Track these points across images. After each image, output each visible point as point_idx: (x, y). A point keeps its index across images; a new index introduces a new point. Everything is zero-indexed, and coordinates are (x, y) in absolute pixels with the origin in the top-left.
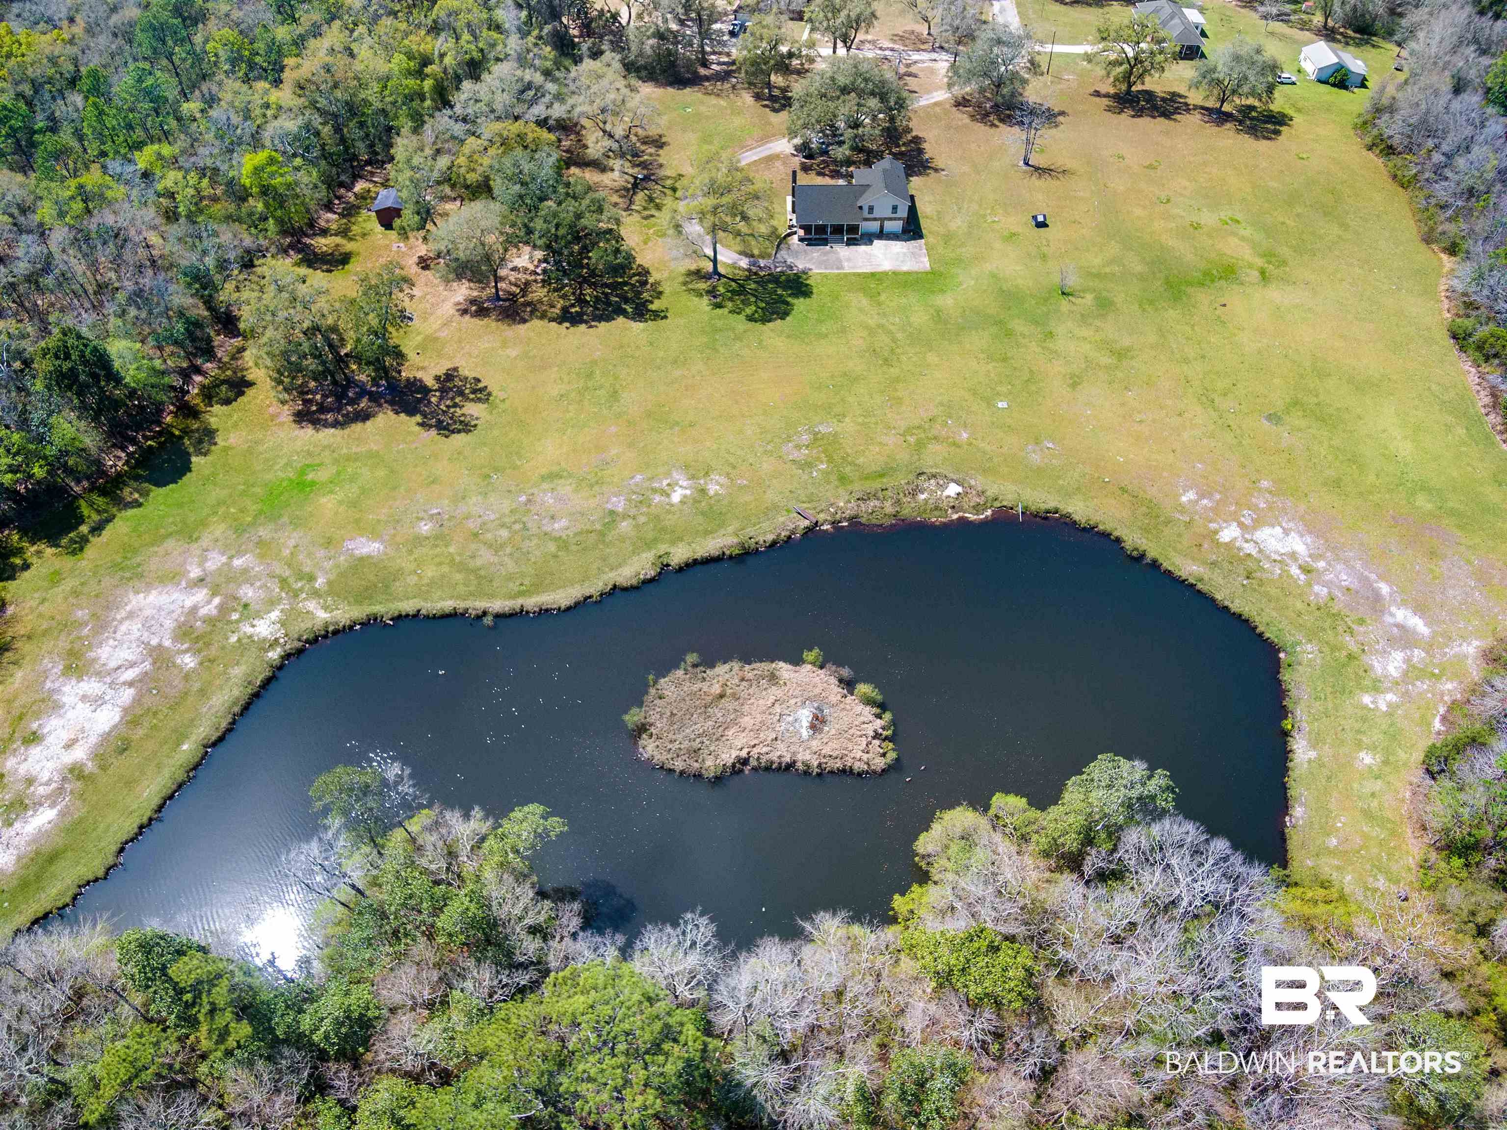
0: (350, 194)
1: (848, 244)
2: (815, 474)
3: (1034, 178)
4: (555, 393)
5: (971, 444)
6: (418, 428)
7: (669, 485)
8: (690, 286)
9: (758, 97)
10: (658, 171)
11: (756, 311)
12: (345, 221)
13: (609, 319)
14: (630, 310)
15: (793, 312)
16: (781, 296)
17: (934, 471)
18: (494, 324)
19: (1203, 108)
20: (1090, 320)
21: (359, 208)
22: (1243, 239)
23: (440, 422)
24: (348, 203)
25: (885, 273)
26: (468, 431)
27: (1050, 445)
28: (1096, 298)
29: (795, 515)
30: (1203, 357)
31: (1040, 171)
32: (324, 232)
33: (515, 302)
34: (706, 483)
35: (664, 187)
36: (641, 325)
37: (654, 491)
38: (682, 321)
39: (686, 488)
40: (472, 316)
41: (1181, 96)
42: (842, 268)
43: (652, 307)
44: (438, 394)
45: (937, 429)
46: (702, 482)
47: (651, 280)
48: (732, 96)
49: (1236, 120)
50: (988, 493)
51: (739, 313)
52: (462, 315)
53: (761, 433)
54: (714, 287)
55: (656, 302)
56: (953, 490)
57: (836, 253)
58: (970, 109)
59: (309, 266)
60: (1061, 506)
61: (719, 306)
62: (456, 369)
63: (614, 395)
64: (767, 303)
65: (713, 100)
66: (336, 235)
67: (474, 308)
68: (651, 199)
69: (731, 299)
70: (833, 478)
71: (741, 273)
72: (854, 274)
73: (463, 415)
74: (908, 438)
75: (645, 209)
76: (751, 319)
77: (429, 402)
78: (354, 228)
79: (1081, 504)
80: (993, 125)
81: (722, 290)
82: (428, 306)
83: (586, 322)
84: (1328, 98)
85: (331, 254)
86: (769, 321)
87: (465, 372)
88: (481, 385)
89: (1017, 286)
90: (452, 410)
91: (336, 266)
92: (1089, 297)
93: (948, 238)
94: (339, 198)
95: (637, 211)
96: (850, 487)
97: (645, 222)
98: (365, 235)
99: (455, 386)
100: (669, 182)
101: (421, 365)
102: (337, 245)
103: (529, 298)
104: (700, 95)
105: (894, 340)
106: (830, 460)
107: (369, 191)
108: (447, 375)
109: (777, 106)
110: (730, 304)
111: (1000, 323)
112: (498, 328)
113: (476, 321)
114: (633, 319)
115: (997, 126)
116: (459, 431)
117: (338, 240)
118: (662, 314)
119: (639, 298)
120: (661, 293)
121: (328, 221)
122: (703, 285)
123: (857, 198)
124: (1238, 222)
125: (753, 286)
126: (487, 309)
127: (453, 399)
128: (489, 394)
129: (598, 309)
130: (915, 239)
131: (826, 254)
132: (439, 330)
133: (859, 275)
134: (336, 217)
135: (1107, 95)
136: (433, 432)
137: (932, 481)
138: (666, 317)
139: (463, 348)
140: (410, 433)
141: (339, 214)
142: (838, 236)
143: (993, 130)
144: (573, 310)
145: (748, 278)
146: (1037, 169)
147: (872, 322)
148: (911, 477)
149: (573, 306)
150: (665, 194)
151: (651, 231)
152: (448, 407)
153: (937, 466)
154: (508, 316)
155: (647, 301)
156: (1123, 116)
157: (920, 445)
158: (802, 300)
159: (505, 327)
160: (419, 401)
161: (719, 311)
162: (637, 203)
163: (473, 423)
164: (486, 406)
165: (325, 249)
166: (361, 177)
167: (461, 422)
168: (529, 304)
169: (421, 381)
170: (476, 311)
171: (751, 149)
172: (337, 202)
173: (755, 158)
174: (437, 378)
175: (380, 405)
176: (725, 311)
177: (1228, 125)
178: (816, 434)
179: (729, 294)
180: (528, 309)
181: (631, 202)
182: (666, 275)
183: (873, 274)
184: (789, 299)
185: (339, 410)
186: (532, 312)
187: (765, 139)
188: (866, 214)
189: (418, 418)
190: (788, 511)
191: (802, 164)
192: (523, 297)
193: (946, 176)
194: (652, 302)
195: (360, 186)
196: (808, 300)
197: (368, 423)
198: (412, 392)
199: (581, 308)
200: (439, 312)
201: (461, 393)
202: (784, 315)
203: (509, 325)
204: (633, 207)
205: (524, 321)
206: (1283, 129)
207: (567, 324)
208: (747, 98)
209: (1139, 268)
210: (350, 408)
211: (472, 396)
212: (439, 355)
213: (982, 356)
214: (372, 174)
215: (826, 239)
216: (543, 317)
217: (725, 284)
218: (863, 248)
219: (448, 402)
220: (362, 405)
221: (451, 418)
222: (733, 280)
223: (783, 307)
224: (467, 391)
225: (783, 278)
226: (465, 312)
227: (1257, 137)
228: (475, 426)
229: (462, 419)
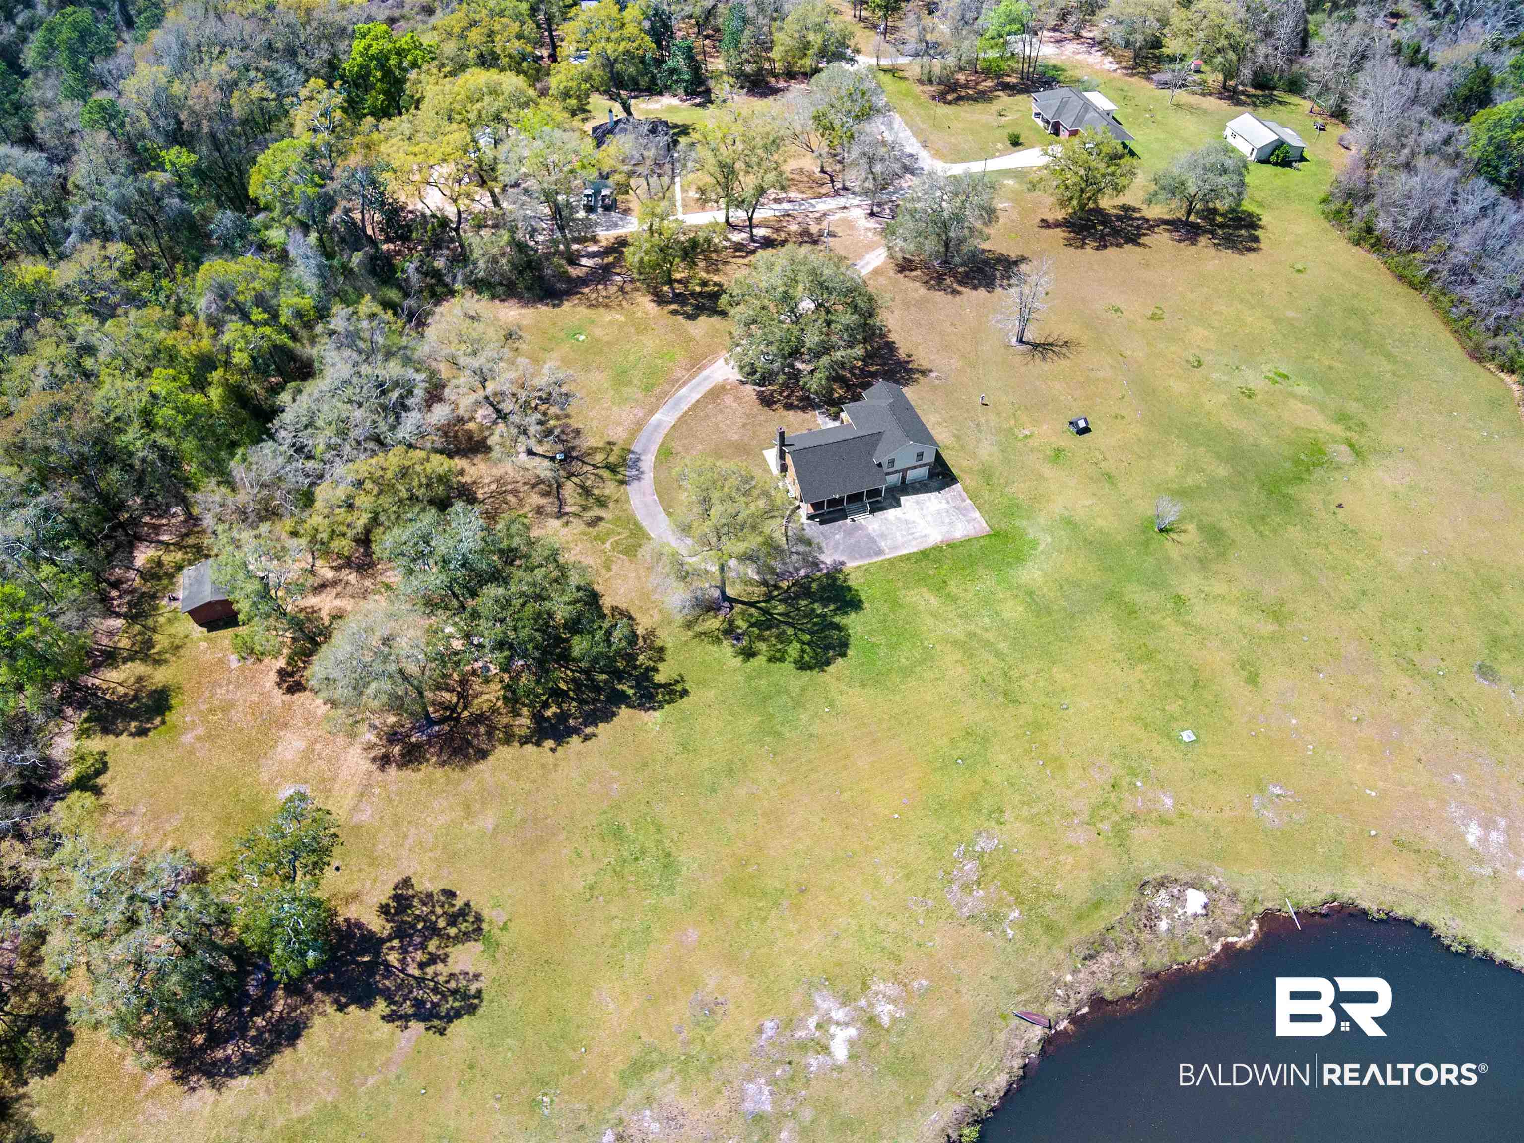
0: (132, 574)
1: (872, 512)
2: (1010, 933)
3: (1037, 361)
4: (579, 886)
5: (1181, 815)
6: (388, 1028)
7: (819, 1026)
8: (698, 628)
9: (660, 300)
10: (577, 442)
11: (803, 651)
12: (138, 627)
13: (608, 716)
14: (631, 692)
15: (852, 640)
16: (823, 616)
17: (1159, 874)
18: (439, 773)
19: (1166, 222)
20: (1214, 567)
21: (154, 597)
22: (1302, 399)
23: (419, 1003)
24: (133, 591)
25: (937, 548)
26: (472, 1009)
27: (1278, 791)
28: (1201, 528)
29: (1017, 1021)
30: (1364, 593)
31: (1041, 348)
32: (111, 658)
33: (457, 719)
34: (871, 1005)
35: (595, 467)
36: (657, 715)
37: (803, 1046)
38: (710, 694)
39: (847, 1025)
40: (401, 767)
41: (1134, 210)
42: (880, 552)
43: (660, 678)
44: (396, 943)
45: (1131, 803)
46: (863, 1002)
47: (640, 631)
48: (624, 303)
49: (1205, 232)
50: (1243, 896)
51: (782, 660)
52: (382, 769)
53: (908, 877)
54: (731, 622)
55: (661, 666)
56: (1195, 900)
57: (861, 528)
58: (918, 273)
59: (106, 731)
60: (1338, 891)
61: (749, 654)
62: (406, 882)
63: (668, 864)
64: (811, 633)
65: (608, 316)
66: (131, 659)
67: (397, 749)
68: (586, 491)
69: (761, 638)
70: (1037, 931)
71: (756, 590)
72: (902, 558)
73: (452, 976)
74: (1100, 825)
75: (585, 509)
76: (802, 666)
77: (387, 966)
78: (157, 637)
79: (1360, 882)
80: (955, 292)
81: (742, 624)
82: (322, 764)
83: (576, 731)
84: (1278, 182)
85: (135, 698)
86: (828, 664)
87: (425, 884)
88: (459, 903)
89: (1101, 531)
90: (430, 970)
91: (150, 720)
92: (1191, 527)
93: (986, 474)
94: (115, 585)
95: (575, 515)
96: (1065, 942)
97: (593, 531)
98: (177, 648)
99: (418, 918)
100: (599, 458)
101: (350, 890)
102: (140, 679)
103: (474, 709)
104: (583, 310)
105: (999, 655)
106: (1020, 901)
107: (159, 563)
108: (396, 898)
109: (689, 309)
110: (762, 646)
111: (1112, 596)
112: (448, 782)
113: (407, 774)
114: (641, 707)
115: (959, 292)
116: (458, 1015)
117: (137, 668)
118: (679, 687)
119: (635, 667)
120: (662, 650)
121: (110, 634)
122: (714, 623)
123: (870, 454)
124: (1286, 377)
125: (781, 608)
126: (418, 746)
127: (423, 946)
128: (479, 919)
129: (585, 702)
130: (949, 485)
131: (849, 533)
132: (355, 808)
133: (907, 558)
134: (119, 623)
135: (1057, 225)
136: (416, 1027)
137: (1162, 892)
138: (685, 693)
139: (406, 836)
140: (377, 1045)
141: (125, 616)
142: (858, 504)
143: (958, 298)
144: (549, 713)
145: (769, 598)
146: (1035, 346)
147: (959, 633)
148: (1134, 895)
149: (546, 705)
150: (602, 478)
151: (608, 545)
152: (422, 966)
153: (1157, 867)
154: (455, 752)
155: (648, 669)
156: (1088, 250)
157: (1121, 836)
158: (853, 615)
159: (456, 775)
160: (371, 969)
161: (754, 662)
162: (570, 501)
163: (473, 988)
164: (479, 946)
165: (121, 690)
166: (140, 539)
167: (454, 992)
168: (480, 718)
169: (359, 925)
170: (403, 755)
171: (685, 383)
172: (114, 593)
173: (696, 396)
174: (384, 910)
175: (309, 1000)
176: (760, 661)
177: (1203, 240)
178: (981, 856)
179: (756, 630)
180: (482, 730)
181: (562, 503)
182: (657, 617)
183: (924, 554)
184: (837, 619)
185: (243, 1029)
186: (490, 734)
187: (696, 363)
188: (886, 469)
189: (381, 1006)
190: (1004, 1017)
191: (760, 396)
192: (465, 708)
193: (938, 378)
194: (656, 670)
195: (143, 556)
196: (861, 613)
197: (301, 1044)
198: (350, 953)
199: (559, 706)
200: (344, 774)
201: (434, 930)
202: (842, 648)
203: (462, 769)
204: (567, 509)
205: (483, 754)
206: (1259, 233)
207: (550, 743)
208: (646, 304)
209: (1222, 471)
210: (259, 1021)
211: (452, 931)
212: (374, 862)
213: (1119, 656)
214: (157, 528)
215: (843, 510)
216: (508, 739)
217: (743, 613)
218: (891, 514)
219: (419, 956)
220: (278, 1008)
221: (435, 990)
222: (751, 604)
223: (835, 633)
224: (441, 923)
225: (814, 586)
226: (384, 761)
227: (1241, 252)
228: (479, 992)
229: (453, 985)
